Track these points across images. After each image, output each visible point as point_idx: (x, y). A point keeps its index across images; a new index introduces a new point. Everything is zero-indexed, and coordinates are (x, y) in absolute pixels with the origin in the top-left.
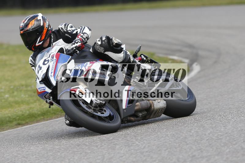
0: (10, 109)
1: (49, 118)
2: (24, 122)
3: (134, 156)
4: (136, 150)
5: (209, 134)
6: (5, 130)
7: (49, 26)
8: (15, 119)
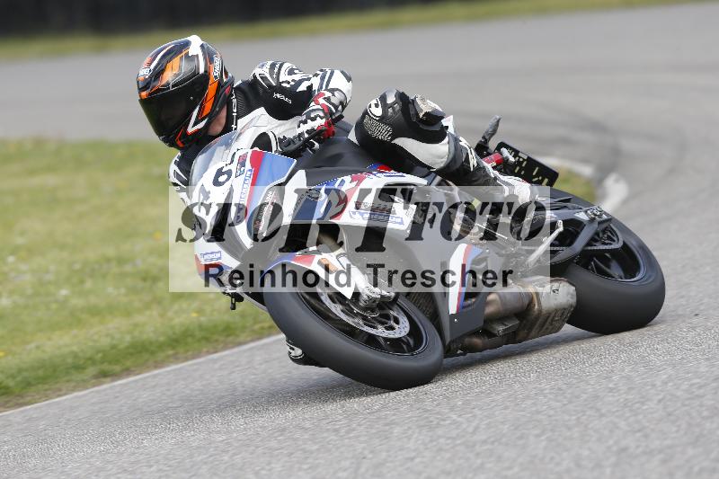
0: (75, 331)
1: (190, 353)
2: (117, 368)
3: (448, 455)
4: (454, 439)
5: (665, 383)
6: (64, 392)
7: (224, 71)
8: (92, 360)
